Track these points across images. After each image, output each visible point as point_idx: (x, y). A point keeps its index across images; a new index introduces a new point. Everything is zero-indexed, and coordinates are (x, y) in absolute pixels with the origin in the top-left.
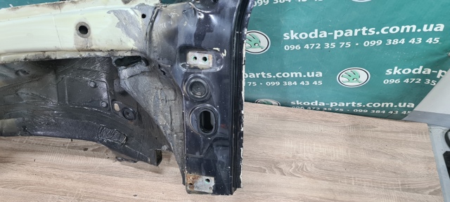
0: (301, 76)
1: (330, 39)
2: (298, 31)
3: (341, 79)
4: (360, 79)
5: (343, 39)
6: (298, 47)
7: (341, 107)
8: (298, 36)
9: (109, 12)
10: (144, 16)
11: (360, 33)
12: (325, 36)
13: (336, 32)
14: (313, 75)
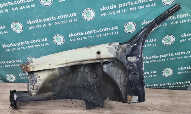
0: (149, 73)
1: (159, 58)
2: (148, 56)
3: (163, 73)
4: (170, 73)
5: (163, 58)
6: (148, 62)
7: (164, 86)
8: (148, 58)
9: (106, 48)
10: (116, 48)
11: (168, 55)
12: (157, 57)
13: (161, 56)
14: (153, 73)
